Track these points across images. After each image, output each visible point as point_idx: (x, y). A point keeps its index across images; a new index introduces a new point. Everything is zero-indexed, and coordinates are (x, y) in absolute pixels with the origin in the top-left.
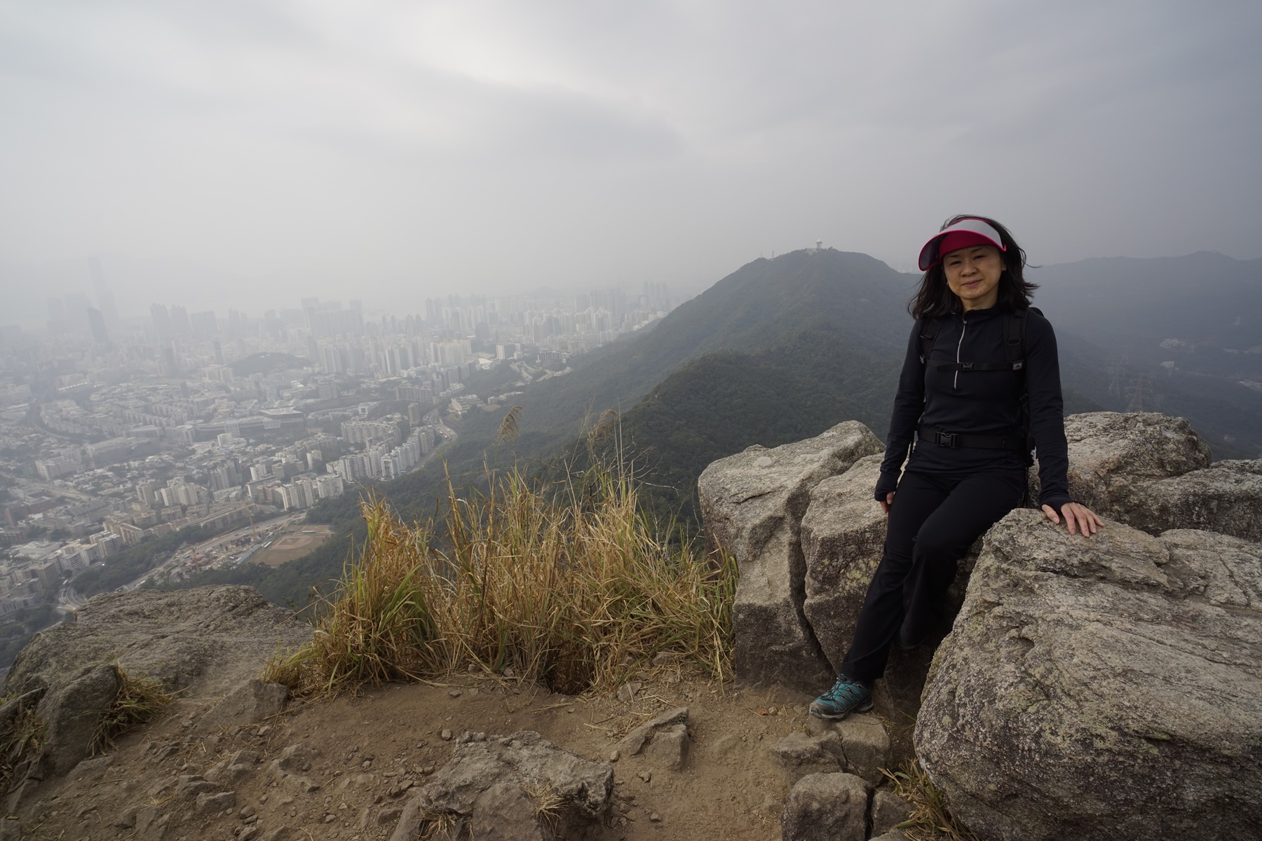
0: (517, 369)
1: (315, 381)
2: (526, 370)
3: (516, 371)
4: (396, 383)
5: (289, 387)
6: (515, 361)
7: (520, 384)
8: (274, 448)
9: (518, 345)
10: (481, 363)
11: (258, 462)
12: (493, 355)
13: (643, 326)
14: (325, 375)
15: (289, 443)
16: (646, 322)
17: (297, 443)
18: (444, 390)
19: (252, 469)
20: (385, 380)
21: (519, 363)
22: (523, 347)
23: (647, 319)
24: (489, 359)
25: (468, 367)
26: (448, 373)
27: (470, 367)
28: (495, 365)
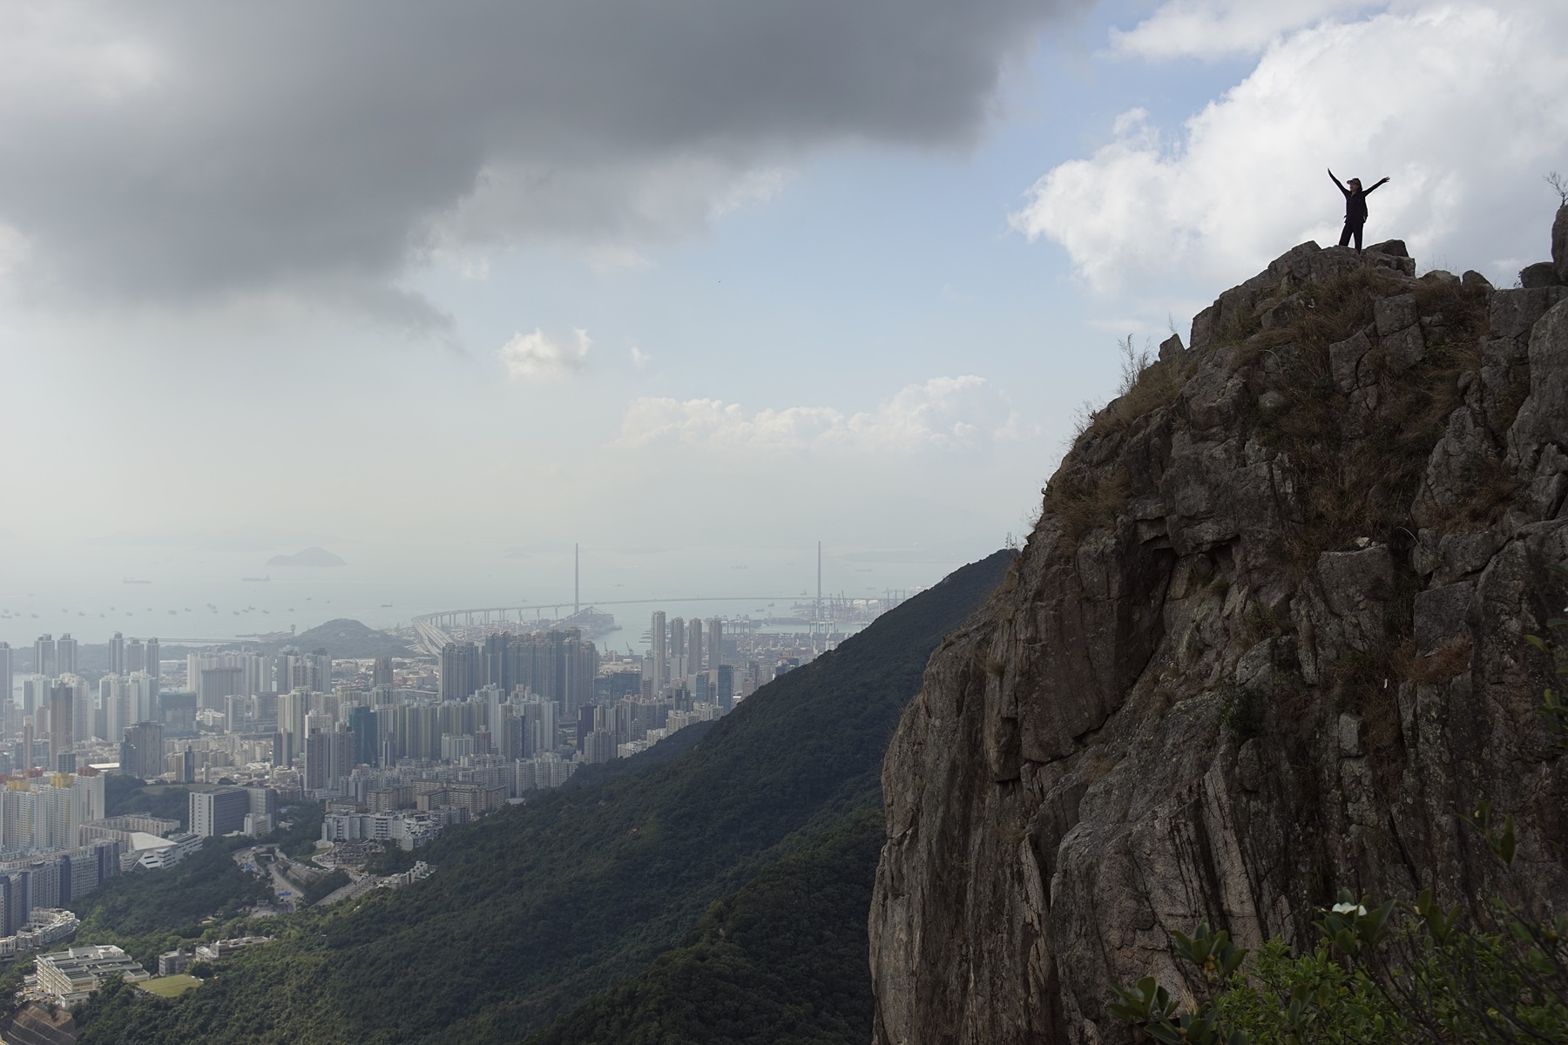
0: (254, 866)
2: (284, 872)
3: (250, 873)
6: (246, 843)
7: (260, 914)
9: (259, 795)
10: (137, 846)
12: (177, 824)
13: (650, 743)
16: (662, 733)
21: (260, 850)
22: (274, 800)
23: (663, 726)
24: (165, 836)
25: (96, 858)
26: (25, 875)
27: (101, 860)
28: (180, 854)
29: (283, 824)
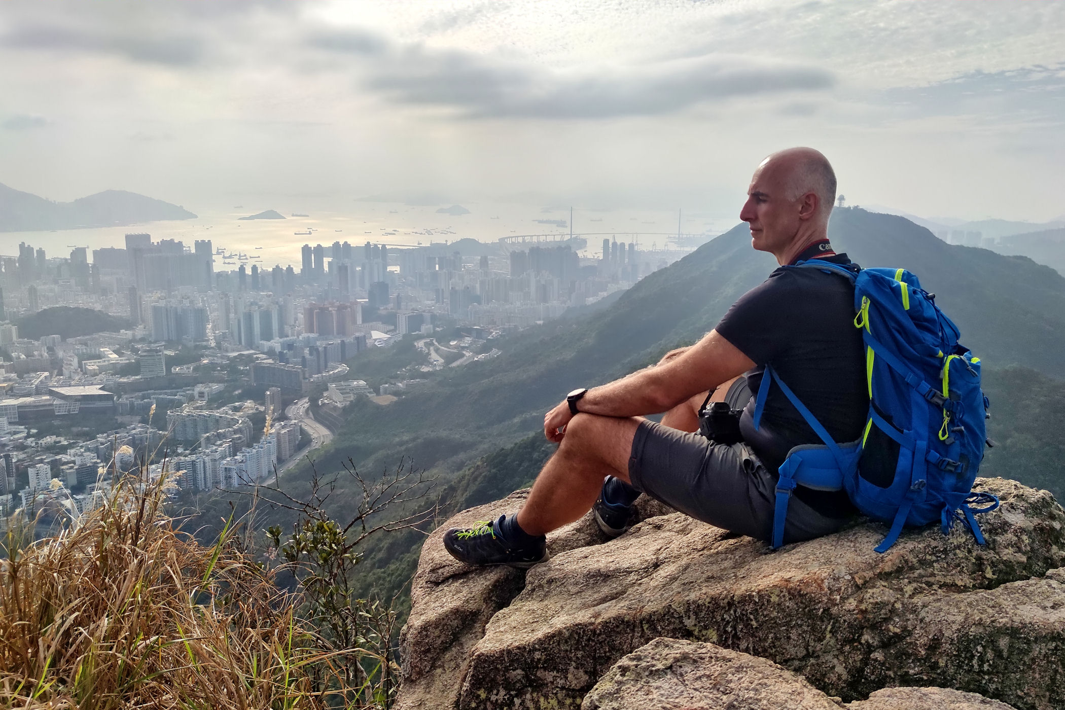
0: (424, 349)
1: (135, 351)
2: (436, 350)
4: (249, 359)
5: (99, 357)
6: (421, 337)
8: (66, 443)
9: (426, 316)
10: (374, 337)
11: (41, 461)
12: (392, 328)
14: (150, 342)
15: (90, 436)
17: (101, 438)
18: (319, 372)
19: (31, 471)
20: (236, 354)
21: (428, 340)
22: (434, 318)
24: (386, 333)
25: (356, 342)
26: (325, 348)
27: (358, 343)
28: (392, 341)
29: (438, 329)
